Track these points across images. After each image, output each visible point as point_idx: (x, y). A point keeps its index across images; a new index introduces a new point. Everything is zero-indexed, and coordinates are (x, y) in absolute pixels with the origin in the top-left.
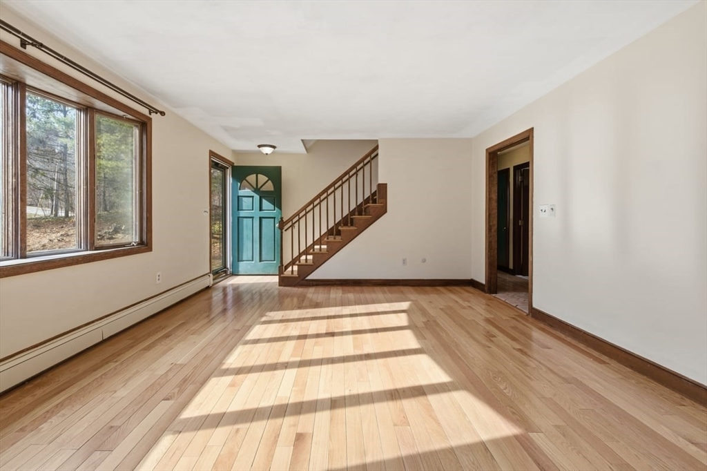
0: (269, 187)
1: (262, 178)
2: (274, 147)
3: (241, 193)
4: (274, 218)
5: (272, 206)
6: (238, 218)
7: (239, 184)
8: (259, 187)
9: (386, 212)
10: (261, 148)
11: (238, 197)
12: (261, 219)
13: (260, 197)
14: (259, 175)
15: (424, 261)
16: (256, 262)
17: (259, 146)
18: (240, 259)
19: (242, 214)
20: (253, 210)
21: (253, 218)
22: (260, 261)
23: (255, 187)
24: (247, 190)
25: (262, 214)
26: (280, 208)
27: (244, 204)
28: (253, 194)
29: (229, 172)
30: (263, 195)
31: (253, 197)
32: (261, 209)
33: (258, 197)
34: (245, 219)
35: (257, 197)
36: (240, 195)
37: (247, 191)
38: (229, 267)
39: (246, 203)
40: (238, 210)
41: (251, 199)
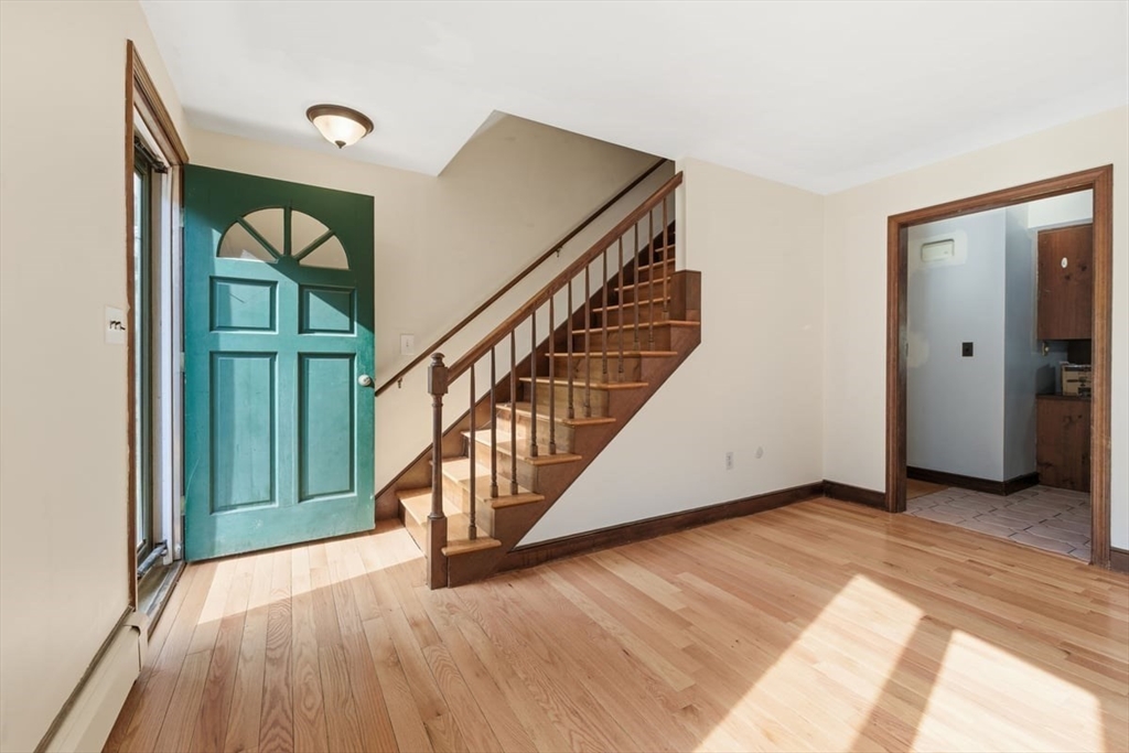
0: (334, 255)
1: (307, 228)
2: (366, 122)
3: (224, 266)
4: (351, 356)
5: (342, 320)
6: (212, 354)
7: (216, 235)
8: (295, 252)
9: (698, 342)
10: (320, 120)
11: (213, 279)
12: (303, 358)
13: (301, 288)
14: (295, 214)
15: (760, 454)
16: (285, 503)
17: (314, 112)
18: (220, 502)
19: (227, 341)
20: (272, 328)
21: (272, 355)
22: (302, 497)
23: (281, 250)
24: (247, 259)
25: (309, 343)
26: (369, 322)
27: (234, 303)
28: (272, 275)
29: (169, 185)
30: (314, 281)
31: (273, 284)
32: (303, 327)
33: (294, 287)
34: (238, 361)
35: (288, 288)
36: (219, 273)
37: (251, 264)
38: (167, 535)
39: (245, 304)
40: (212, 329)
41: (267, 289)
